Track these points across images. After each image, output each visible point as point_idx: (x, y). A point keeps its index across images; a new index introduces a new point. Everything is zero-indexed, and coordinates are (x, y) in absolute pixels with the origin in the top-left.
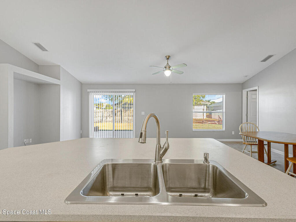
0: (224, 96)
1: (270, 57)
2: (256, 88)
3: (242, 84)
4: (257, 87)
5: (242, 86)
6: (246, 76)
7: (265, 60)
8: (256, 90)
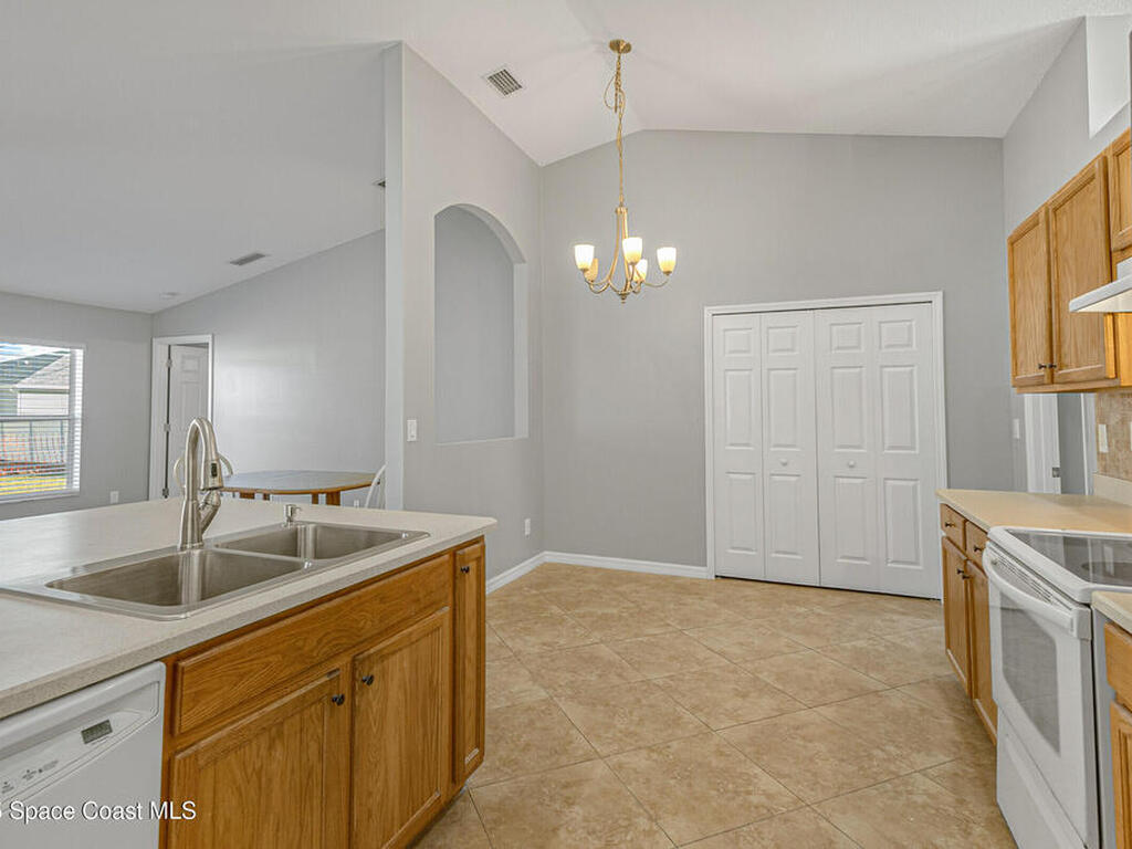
0: (79, 353)
1: (257, 256)
2: (207, 338)
3: (153, 315)
4: (210, 336)
5: (151, 323)
6: (173, 294)
7: (241, 262)
8: (205, 346)
